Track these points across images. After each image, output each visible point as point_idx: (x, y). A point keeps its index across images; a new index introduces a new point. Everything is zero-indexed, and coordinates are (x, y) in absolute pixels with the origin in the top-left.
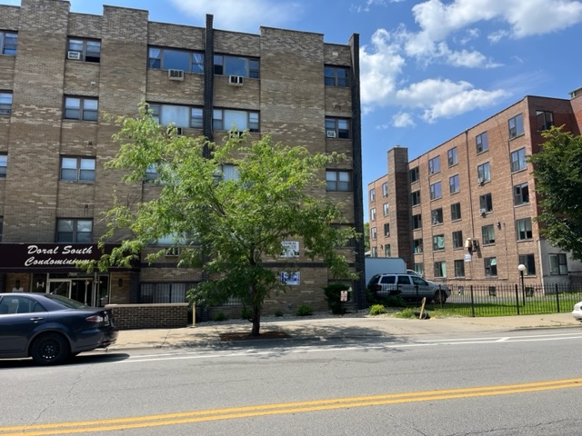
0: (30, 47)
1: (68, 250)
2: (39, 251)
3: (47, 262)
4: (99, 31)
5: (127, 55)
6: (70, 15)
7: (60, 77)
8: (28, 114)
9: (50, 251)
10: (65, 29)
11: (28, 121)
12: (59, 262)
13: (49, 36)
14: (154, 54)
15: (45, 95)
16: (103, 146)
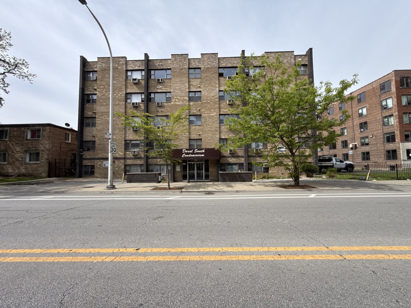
0: (176, 74)
1: (196, 151)
2: (186, 152)
3: (189, 156)
4: (200, 65)
5: (211, 73)
6: (189, 60)
7: (187, 85)
8: (177, 100)
9: (190, 152)
10: (188, 65)
11: (177, 103)
12: (194, 156)
13: (182, 69)
14: (221, 71)
15: (182, 92)
16: (204, 110)
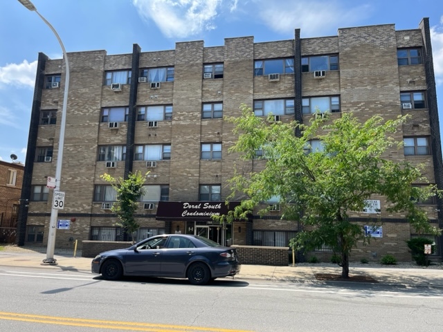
0: (181, 74)
1: (207, 206)
2: (190, 207)
3: (194, 214)
4: (222, 57)
5: (240, 69)
6: (204, 49)
7: (199, 91)
8: (182, 118)
9: (196, 207)
10: (201, 59)
11: (182, 123)
12: (202, 214)
13: (192, 65)
14: (258, 65)
15: (191, 105)
16: (226, 134)
